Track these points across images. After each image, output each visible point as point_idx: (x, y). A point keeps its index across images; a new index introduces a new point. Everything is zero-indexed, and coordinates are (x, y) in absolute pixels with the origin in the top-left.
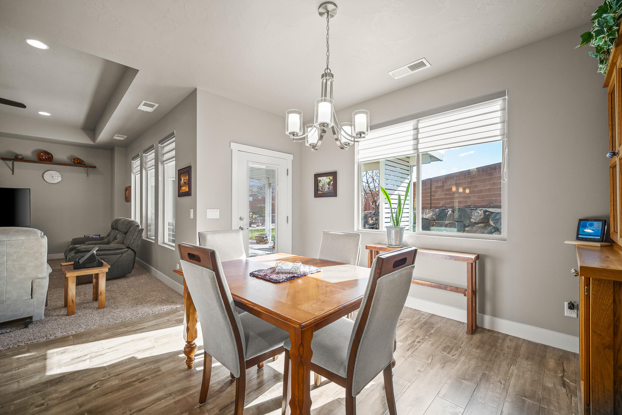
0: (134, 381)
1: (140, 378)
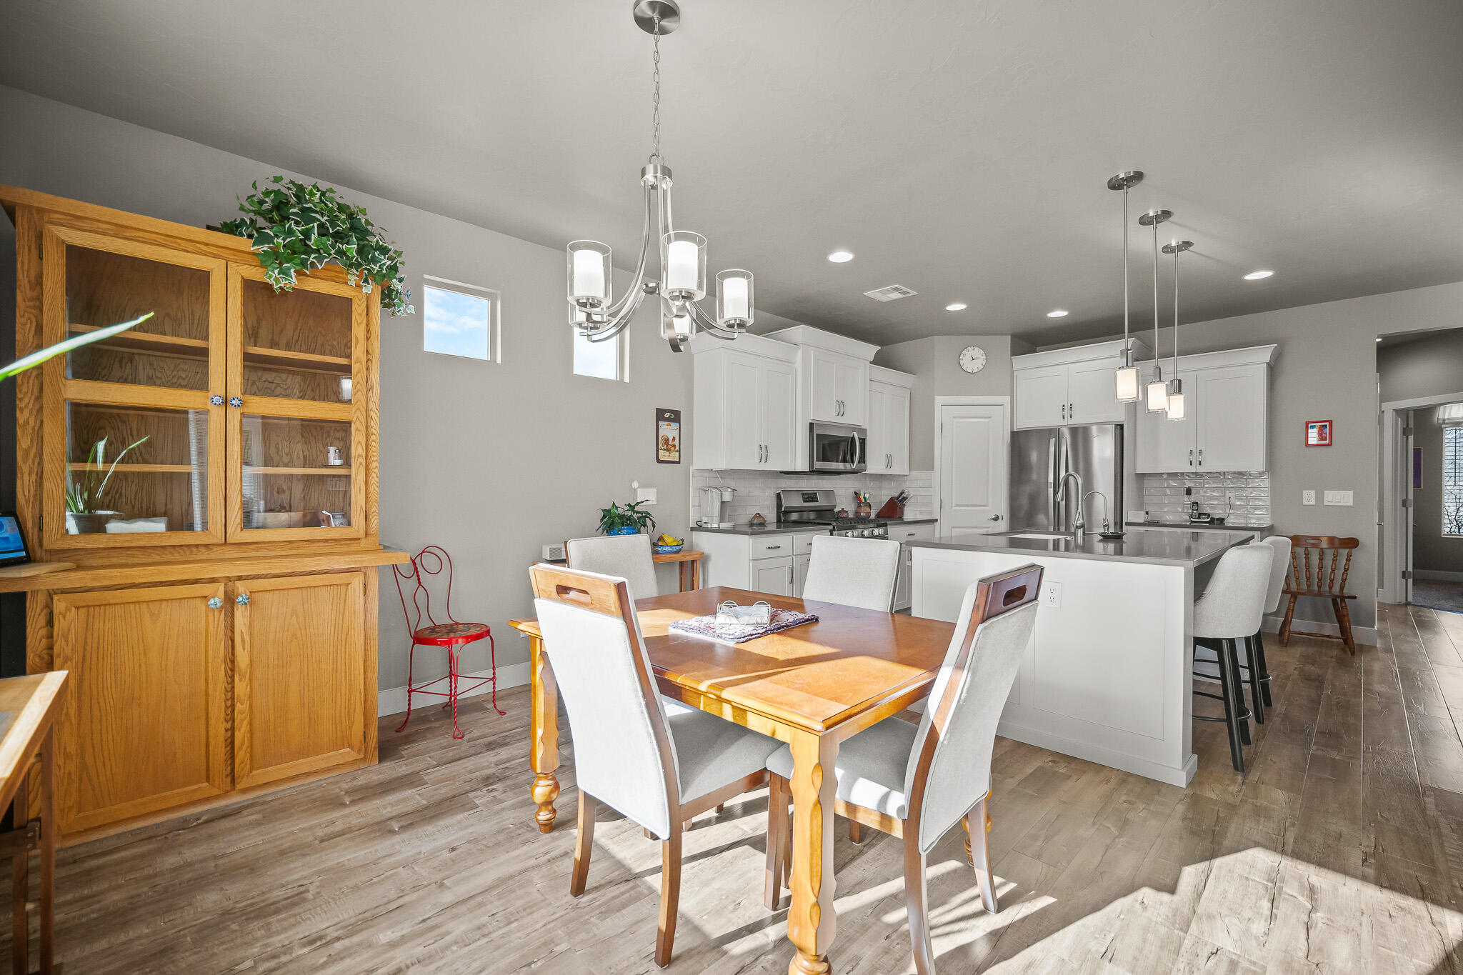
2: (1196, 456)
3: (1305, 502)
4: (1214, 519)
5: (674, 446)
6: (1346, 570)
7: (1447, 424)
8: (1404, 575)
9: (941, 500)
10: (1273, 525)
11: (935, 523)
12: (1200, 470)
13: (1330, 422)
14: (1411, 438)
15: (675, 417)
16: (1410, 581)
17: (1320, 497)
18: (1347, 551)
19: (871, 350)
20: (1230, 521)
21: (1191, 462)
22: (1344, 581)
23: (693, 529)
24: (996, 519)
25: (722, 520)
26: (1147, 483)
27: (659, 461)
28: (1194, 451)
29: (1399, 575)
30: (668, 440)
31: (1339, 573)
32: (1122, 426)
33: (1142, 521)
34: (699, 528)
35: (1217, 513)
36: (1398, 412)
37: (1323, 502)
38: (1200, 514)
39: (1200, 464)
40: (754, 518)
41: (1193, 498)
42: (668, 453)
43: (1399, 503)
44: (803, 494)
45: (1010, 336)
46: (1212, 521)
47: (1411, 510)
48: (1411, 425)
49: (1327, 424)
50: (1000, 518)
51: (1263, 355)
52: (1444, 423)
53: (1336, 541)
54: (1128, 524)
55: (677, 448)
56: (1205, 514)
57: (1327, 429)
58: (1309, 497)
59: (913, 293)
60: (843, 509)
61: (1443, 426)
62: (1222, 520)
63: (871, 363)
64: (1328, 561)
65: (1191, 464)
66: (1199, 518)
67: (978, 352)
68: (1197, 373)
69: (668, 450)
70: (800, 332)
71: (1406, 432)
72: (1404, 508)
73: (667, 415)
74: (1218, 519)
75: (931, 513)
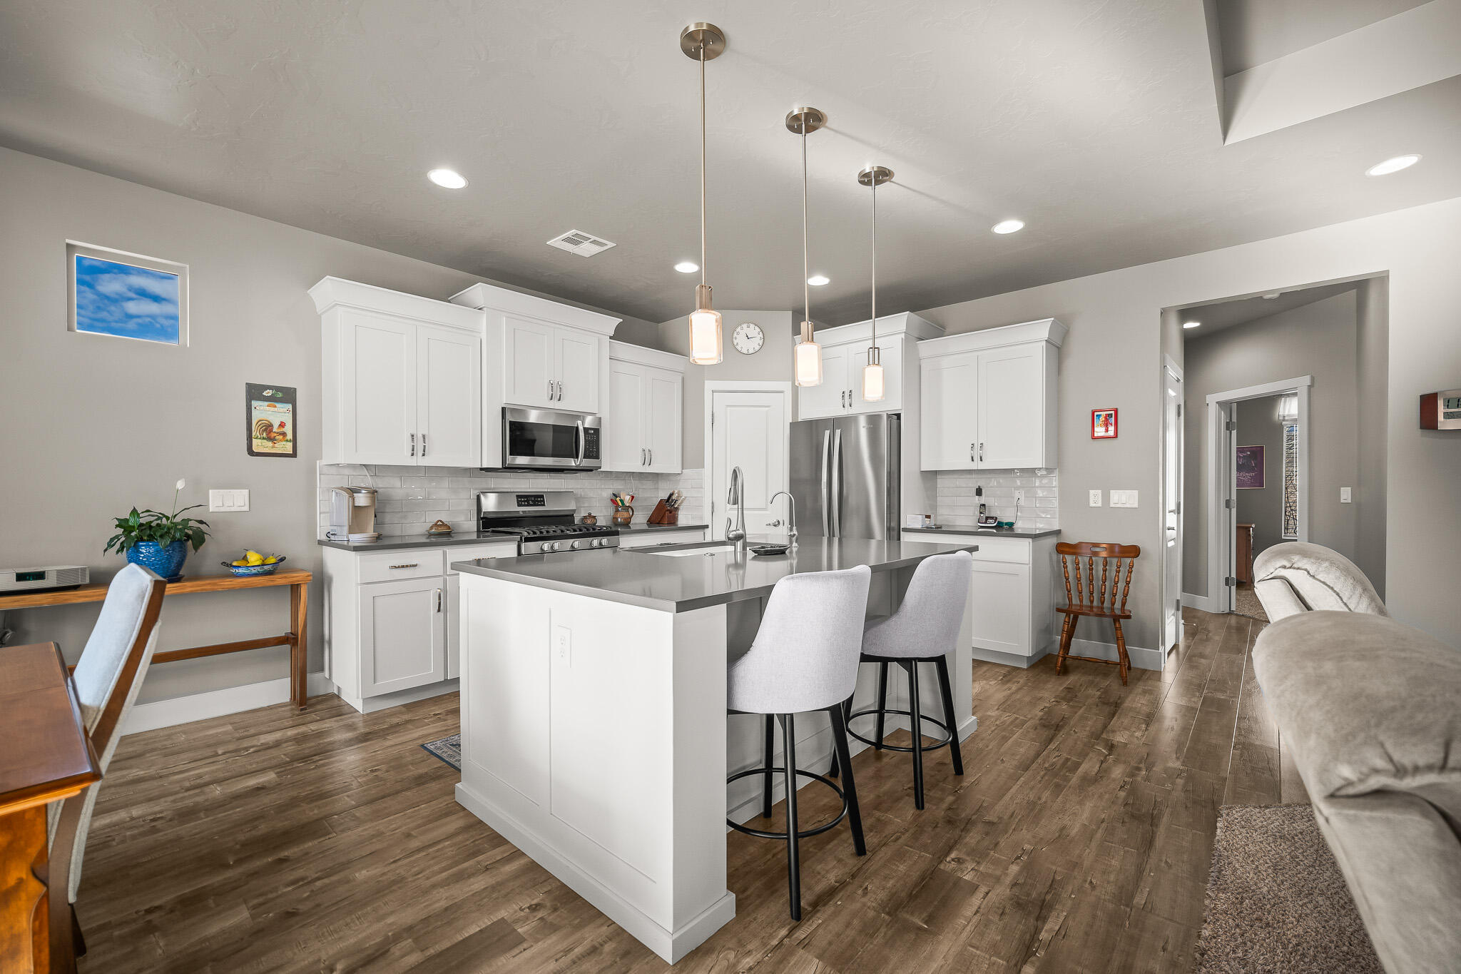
0: (318, 879)
1: (305, 887)
2: (977, 450)
3: (1092, 504)
4: (1002, 523)
5: (284, 434)
6: (1128, 583)
7: (1287, 421)
8: (1227, 581)
9: (713, 503)
10: (1060, 530)
11: (706, 530)
12: (982, 466)
13: (1116, 411)
14: (1234, 433)
15: (287, 396)
16: (1234, 588)
17: (1106, 498)
18: (1128, 560)
19: (611, 323)
20: (1020, 527)
21: (972, 458)
22: (1125, 595)
23: (320, 543)
24: (777, 524)
25: (351, 531)
26: (942, 482)
27: (251, 452)
28: (976, 445)
29: (1223, 582)
30: (271, 426)
31: (1121, 585)
32: (898, 416)
33: (919, 526)
34: (329, 542)
35: (1006, 517)
36: (1221, 404)
37: (1109, 503)
38: (987, 518)
39: (981, 460)
40: (431, 528)
41: (983, 500)
42: (270, 444)
43: (1223, 504)
44: (517, 496)
45: (790, 313)
46: (1000, 526)
47: (1234, 511)
48: (1234, 419)
49: (1113, 412)
50: (781, 523)
51: (1041, 330)
52: (1284, 420)
53: (1117, 549)
54: (906, 530)
55: (290, 436)
56: (992, 518)
57: (1113, 417)
58: (1095, 498)
59: (610, 245)
60: (590, 514)
61: (1284, 423)
62: (1011, 525)
63: (611, 338)
64: (1112, 572)
65: (973, 460)
66: (986, 523)
67: (753, 331)
68: (979, 353)
69: (270, 439)
70: (481, 292)
71: (1229, 426)
72: (1228, 509)
73: (268, 393)
74: (1006, 524)
75: (701, 518)
